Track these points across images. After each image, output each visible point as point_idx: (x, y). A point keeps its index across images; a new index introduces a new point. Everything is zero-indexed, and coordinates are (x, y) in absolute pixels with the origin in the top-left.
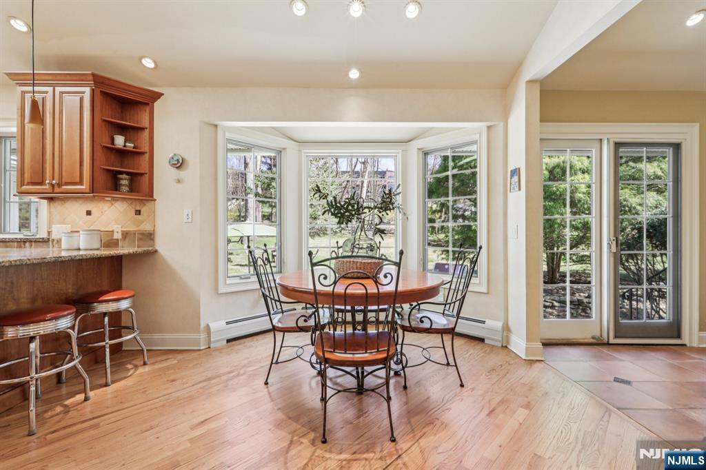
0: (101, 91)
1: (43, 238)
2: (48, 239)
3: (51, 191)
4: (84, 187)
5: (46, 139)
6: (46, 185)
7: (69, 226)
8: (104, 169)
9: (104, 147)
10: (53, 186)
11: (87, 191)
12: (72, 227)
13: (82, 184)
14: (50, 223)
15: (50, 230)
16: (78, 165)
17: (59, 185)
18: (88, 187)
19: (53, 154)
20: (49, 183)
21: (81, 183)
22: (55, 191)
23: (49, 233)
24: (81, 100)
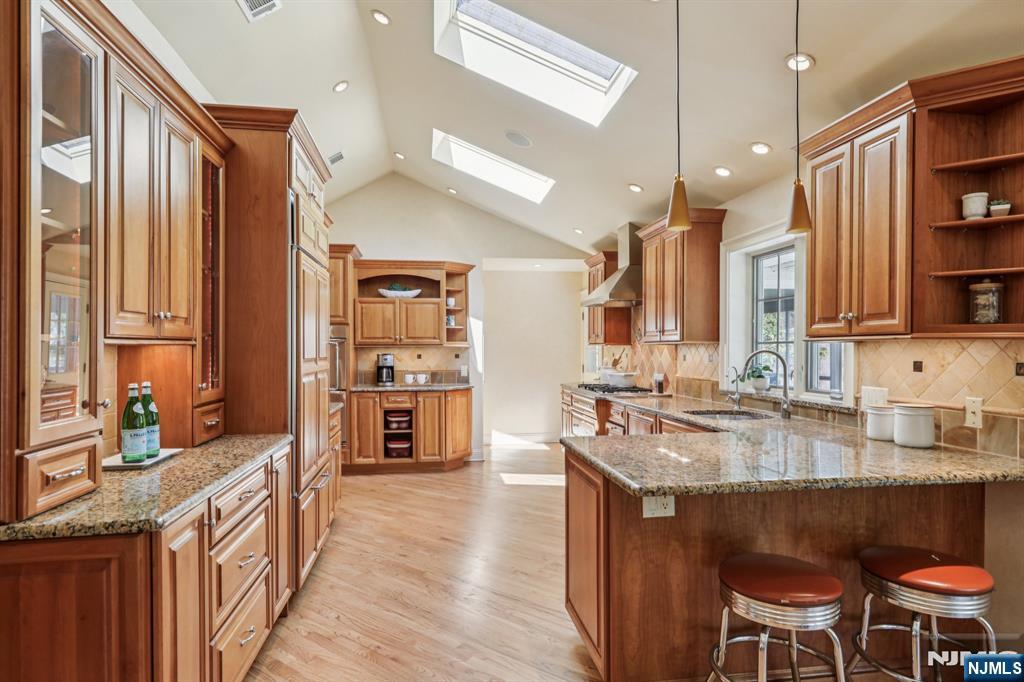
0: (930, 111)
1: (848, 409)
2: (856, 410)
3: (847, 333)
4: (896, 322)
5: (842, 239)
6: (840, 321)
7: (886, 389)
8: (937, 277)
9: (937, 228)
10: (850, 322)
11: (902, 330)
12: (890, 393)
13: (893, 317)
14: (859, 381)
15: (858, 395)
16: (887, 278)
17: (859, 319)
18: (903, 319)
19: (851, 264)
20: (844, 318)
21: (891, 313)
22: (853, 332)
23: (857, 400)
24: (893, 146)
